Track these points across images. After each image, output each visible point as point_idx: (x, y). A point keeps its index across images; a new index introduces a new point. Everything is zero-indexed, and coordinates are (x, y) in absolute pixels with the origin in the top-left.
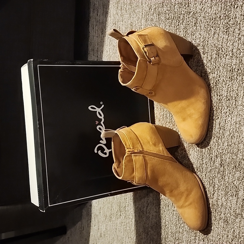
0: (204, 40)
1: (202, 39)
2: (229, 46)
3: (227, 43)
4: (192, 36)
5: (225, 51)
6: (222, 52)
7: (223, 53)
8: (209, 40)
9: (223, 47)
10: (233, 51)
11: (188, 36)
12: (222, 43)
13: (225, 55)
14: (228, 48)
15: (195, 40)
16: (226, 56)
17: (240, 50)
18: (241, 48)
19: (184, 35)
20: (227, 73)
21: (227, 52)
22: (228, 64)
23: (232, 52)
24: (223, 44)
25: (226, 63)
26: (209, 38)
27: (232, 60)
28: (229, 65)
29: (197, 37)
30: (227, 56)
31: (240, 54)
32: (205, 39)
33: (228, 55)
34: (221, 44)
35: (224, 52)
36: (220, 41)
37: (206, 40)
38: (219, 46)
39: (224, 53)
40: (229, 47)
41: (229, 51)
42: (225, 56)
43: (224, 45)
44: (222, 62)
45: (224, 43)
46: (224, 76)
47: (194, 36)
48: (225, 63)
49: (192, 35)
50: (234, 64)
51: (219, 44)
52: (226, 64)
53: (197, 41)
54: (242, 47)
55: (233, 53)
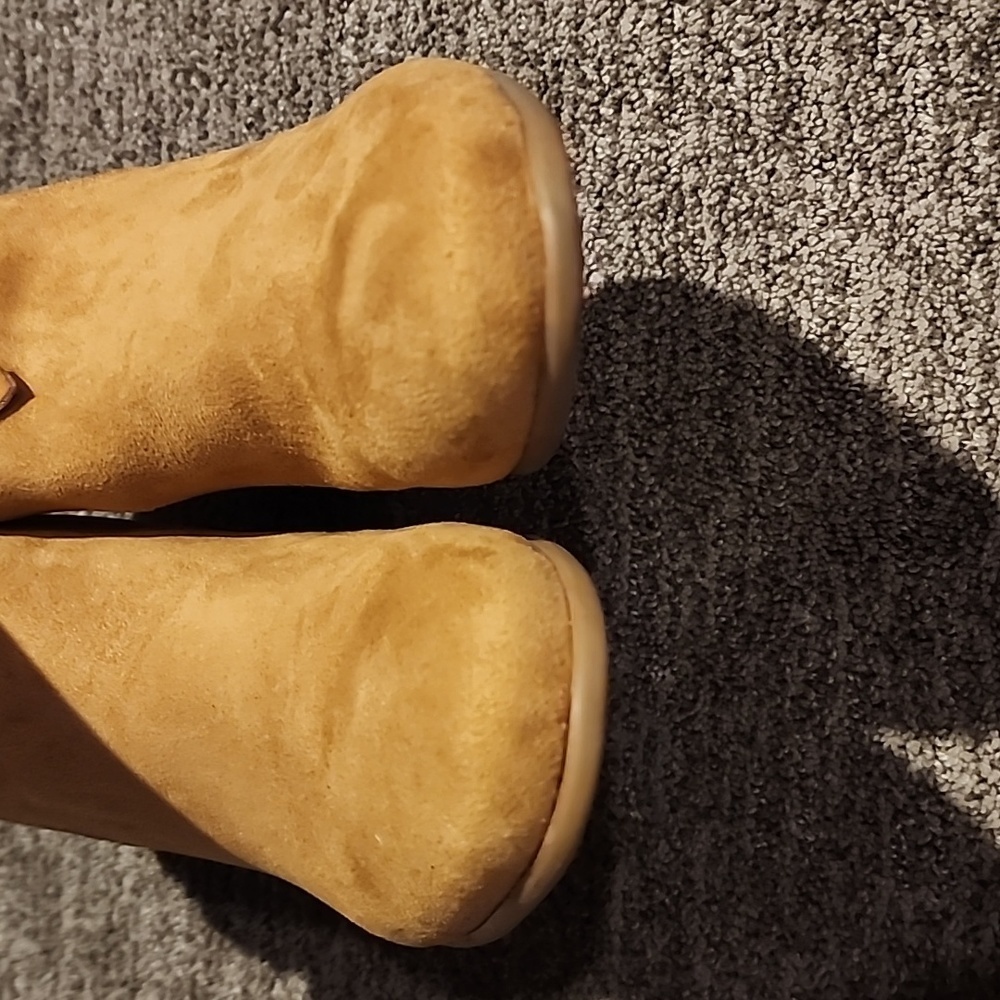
0: (433, 27)
1: (416, 20)
2: (631, 41)
3: (617, 19)
4: (333, 15)
5: (606, 79)
6: (581, 91)
7: (592, 95)
8: (468, 22)
9: (589, 52)
10: (671, 68)
11: (303, 18)
12: (578, 27)
13: (608, 99)
14: (626, 52)
15: (359, 36)
16: (618, 111)
17: (728, 51)
18: (732, 38)
19: (272, 19)
20: (636, 229)
21: (620, 85)
22: (639, 166)
23: (665, 71)
24: (581, 32)
25: (621, 163)
26: (467, 10)
27: (672, 133)
28: (644, 171)
29: (373, 16)
30: (625, 107)
31: (729, 79)
32: (434, 18)
33: (632, 103)
34: (563, 31)
35: (601, 83)
36: (556, 14)
37: (451, 25)
38: (556, 50)
39: (603, 95)
40: (632, 47)
41: (638, 75)
42: (606, 111)
43: (589, 35)
44: (590, 153)
45: (590, 22)
46: (611, 259)
47: (343, 12)
48: (616, 160)
49: (331, 10)
50: (691, 153)
51: (549, 34)
52: (625, 168)
53: (372, 45)
54: (739, 30)
55: (671, 81)
